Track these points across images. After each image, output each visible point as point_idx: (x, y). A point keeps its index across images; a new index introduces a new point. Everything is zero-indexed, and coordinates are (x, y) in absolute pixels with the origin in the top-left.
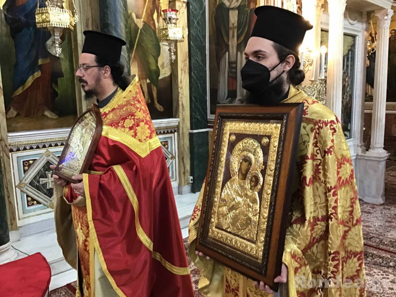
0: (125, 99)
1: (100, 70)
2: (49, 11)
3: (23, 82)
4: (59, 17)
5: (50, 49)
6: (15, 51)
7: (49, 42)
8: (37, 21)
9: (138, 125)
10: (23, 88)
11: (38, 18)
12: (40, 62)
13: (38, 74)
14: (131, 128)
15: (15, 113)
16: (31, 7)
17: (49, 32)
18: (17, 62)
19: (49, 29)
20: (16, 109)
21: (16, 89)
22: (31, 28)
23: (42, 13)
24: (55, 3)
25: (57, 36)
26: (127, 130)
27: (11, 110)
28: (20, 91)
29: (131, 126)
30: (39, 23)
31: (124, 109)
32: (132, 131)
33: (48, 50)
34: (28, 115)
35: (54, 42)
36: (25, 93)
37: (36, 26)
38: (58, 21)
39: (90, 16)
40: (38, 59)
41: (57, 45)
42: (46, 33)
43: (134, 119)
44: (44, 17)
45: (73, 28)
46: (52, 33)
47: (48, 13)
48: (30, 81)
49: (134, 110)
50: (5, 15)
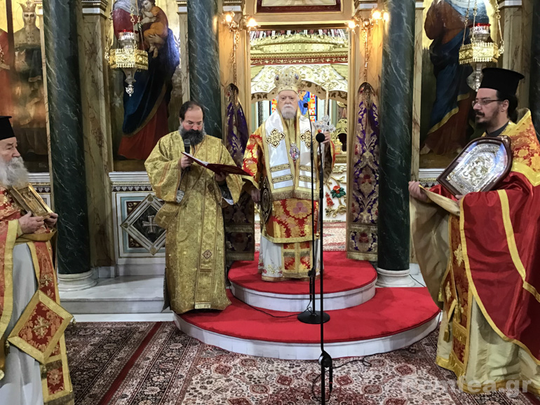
0: (519, 131)
1: (499, 104)
2: (473, 48)
3: (440, 119)
4: (483, 52)
5: (471, 83)
6: (435, 88)
7: (470, 77)
8: (460, 58)
9: (533, 155)
10: (439, 125)
11: (461, 55)
12: (459, 98)
13: (455, 111)
14: (525, 158)
15: (428, 150)
16: (457, 44)
17: (472, 67)
18: (437, 99)
19: (471, 65)
20: (429, 146)
21: (431, 126)
22: (454, 65)
23: (466, 50)
24: (480, 38)
25: (479, 72)
26: (521, 159)
27: (425, 146)
28: (436, 128)
29: (525, 155)
30: (461, 60)
31: (518, 140)
32: (527, 160)
33: (469, 85)
34: (441, 152)
35: (475, 78)
36: (440, 130)
37: (458, 63)
38: (481, 55)
39: (520, 44)
40: (457, 95)
41: (478, 80)
42: (469, 68)
43: (528, 149)
44: (467, 53)
45: (496, 61)
46: (474, 69)
47: (471, 49)
48: (447, 117)
49: (529, 141)
50: (431, 54)
